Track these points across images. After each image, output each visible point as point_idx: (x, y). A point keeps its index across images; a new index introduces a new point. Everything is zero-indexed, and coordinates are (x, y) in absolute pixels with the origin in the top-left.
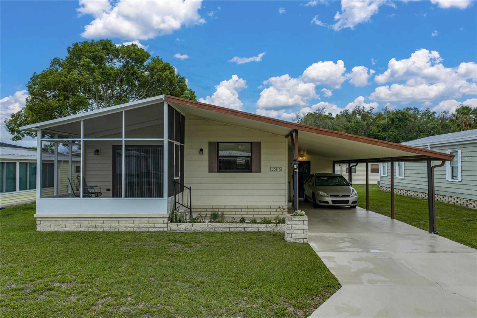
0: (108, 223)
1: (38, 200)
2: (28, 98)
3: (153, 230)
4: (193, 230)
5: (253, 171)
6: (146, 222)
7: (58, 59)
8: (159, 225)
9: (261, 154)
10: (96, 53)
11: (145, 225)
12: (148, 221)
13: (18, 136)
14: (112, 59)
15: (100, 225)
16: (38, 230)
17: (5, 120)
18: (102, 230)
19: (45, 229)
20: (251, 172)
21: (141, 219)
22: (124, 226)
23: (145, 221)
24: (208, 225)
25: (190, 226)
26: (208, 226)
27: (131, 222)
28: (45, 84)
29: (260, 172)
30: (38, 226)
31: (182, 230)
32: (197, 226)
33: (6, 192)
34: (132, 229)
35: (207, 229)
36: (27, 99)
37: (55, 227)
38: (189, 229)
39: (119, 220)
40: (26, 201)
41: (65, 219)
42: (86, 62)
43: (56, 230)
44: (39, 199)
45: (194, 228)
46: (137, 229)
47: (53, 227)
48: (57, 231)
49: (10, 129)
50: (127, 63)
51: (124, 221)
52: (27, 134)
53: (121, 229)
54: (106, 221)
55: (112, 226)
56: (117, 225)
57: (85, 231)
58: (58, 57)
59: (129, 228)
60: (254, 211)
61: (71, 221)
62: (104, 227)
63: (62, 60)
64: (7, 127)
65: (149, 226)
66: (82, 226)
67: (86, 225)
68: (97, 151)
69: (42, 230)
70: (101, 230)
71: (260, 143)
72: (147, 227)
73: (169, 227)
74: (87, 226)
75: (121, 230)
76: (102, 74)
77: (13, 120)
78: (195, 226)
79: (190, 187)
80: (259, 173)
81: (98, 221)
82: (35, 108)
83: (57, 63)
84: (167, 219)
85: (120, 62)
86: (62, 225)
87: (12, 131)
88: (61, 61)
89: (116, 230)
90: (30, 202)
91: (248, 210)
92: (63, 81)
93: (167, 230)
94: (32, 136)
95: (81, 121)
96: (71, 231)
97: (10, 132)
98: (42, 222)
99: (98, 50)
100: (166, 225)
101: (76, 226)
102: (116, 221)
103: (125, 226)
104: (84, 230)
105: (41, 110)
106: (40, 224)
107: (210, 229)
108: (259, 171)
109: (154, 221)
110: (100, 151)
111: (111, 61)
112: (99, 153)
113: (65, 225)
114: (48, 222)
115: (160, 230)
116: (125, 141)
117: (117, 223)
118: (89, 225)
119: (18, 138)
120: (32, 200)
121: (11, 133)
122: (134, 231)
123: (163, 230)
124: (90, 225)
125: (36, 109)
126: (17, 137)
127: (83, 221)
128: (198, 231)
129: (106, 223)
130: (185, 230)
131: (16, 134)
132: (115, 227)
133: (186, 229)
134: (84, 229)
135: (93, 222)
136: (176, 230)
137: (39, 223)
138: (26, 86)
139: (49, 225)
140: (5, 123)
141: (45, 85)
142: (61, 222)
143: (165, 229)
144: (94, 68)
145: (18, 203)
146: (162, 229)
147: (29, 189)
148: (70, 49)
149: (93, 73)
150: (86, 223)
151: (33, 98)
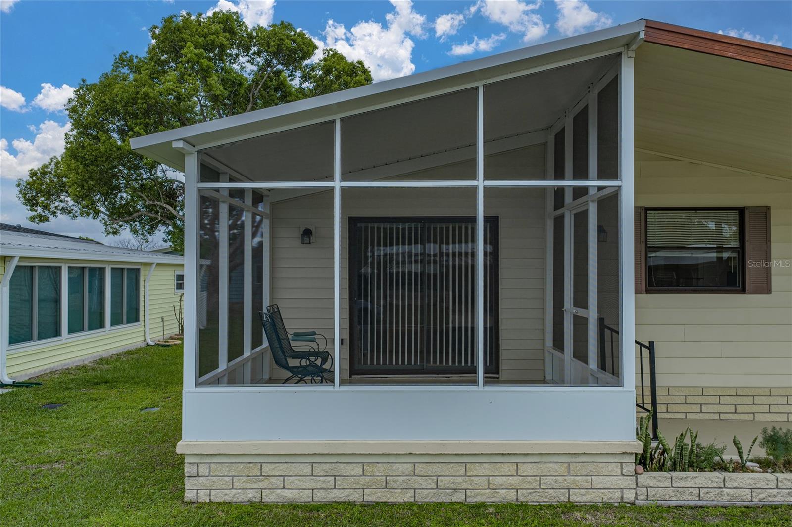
0: (429, 473)
1: (189, 392)
2: (68, 133)
3: (584, 499)
4: (726, 498)
5: (747, 289)
6: (563, 469)
7: (128, 55)
8: (608, 482)
9: (770, 241)
10: (212, 37)
11: (556, 481)
12: (566, 465)
13: (43, 214)
14: (237, 55)
15: (401, 478)
16: (189, 495)
17: (17, 183)
18: (409, 495)
19: (213, 493)
20: (743, 291)
21: (544, 459)
22: (486, 483)
23: (556, 466)
24: (781, 482)
25: (715, 485)
26: (779, 484)
27: (509, 469)
28: (107, 101)
29: (768, 291)
30: (188, 483)
31: (689, 499)
32: (741, 485)
33: (40, 338)
34: (513, 493)
35: (775, 496)
36: (66, 135)
37: (249, 486)
38: (712, 496)
39: (466, 463)
40: (83, 358)
41: (283, 460)
42: (195, 54)
43: (250, 496)
44: (193, 389)
45: (731, 492)
46: (530, 493)
47: (241, 486)
48: (254, 500)
49: (28, 200)
50: (268, 64)
51: (486, 465)
52: (61, 210)
53: (473, 493)
54: (424, 465)
55: (444, 482)
56: (460, 479)
57: (351, 499)
58: (128, 52)
59: (504, 491)
60: (755, 403)
61: (302, 466)
62: (417, 486)
63: (137, 57)
64: (21, 196)
65: (574, 482)
66: (338, 483)
67: (352, 479)
68: (307, 233)
69: (204, 497)
70: (408, 497)
71: (768, 208)
72: (565, 485)
73: (643, 487)
74: (358, 483)
75: (475, 497)
76: (223, 81)
77: (34, 182)
78: (735, 485)
79: (652, 343)
80: (768, 293)
81: (394, 467)
82: (85, 154)
83: (125, 63)
84: (632, 459)
85: (253, 64)
86: (273, 480)
87: (31, 202)
88: (135, 61)
89: (459, 497)
90: (92, 360)
91: (739, 400)
92: (146, 95)
93: (636, 498)
94: (71, 214)
95: (333, 121)
96: (303, 500)
97: (27, 205)
98: (203, 470)
99: (216, 30)
100: (630, 482)
101: (319, 484)
102: (457, 467)
103: (489, 483)
104: (349, 496)
105: (99, 157)
106: (198, 475)
107: (789, 494)
108: (766, 289)
109: (591, 467)
110: (313, 233)
111: (234, 60)
112: (313, 238)
113: (282, 478)
114: (225, 470)
115: (611, 498)
116: (485, 188)
117: (462, 472)
118: (363, 481)
119: (43, 219)
120: (95, 354)
121: (29, 207)
122: (522, 499)
123: (622, 498)
124: (368, 479)
125: (87, 156)
126: (40, 216)
127: (342, 466)
128: (746, 504)
129: (422, 473)
130: (700, 500)
131: (39, 209)
132: (452, 486)
133: (702, 495)
134: (347, 492)
135: (379, 470)
136: (667, 497)
137: (194, 472)
138: (66, 108)
139: (227, 478)
140: (19, 189)
141: (107, 105)
142: (267, 469)
143: (629, 496)
144: (209, 68)
145: (65, 365)
146: (618, 495)
147: (89, 329)
148: (157, 31)
149: (207, 79)
150: (353, 473)
151: (81, 134)
